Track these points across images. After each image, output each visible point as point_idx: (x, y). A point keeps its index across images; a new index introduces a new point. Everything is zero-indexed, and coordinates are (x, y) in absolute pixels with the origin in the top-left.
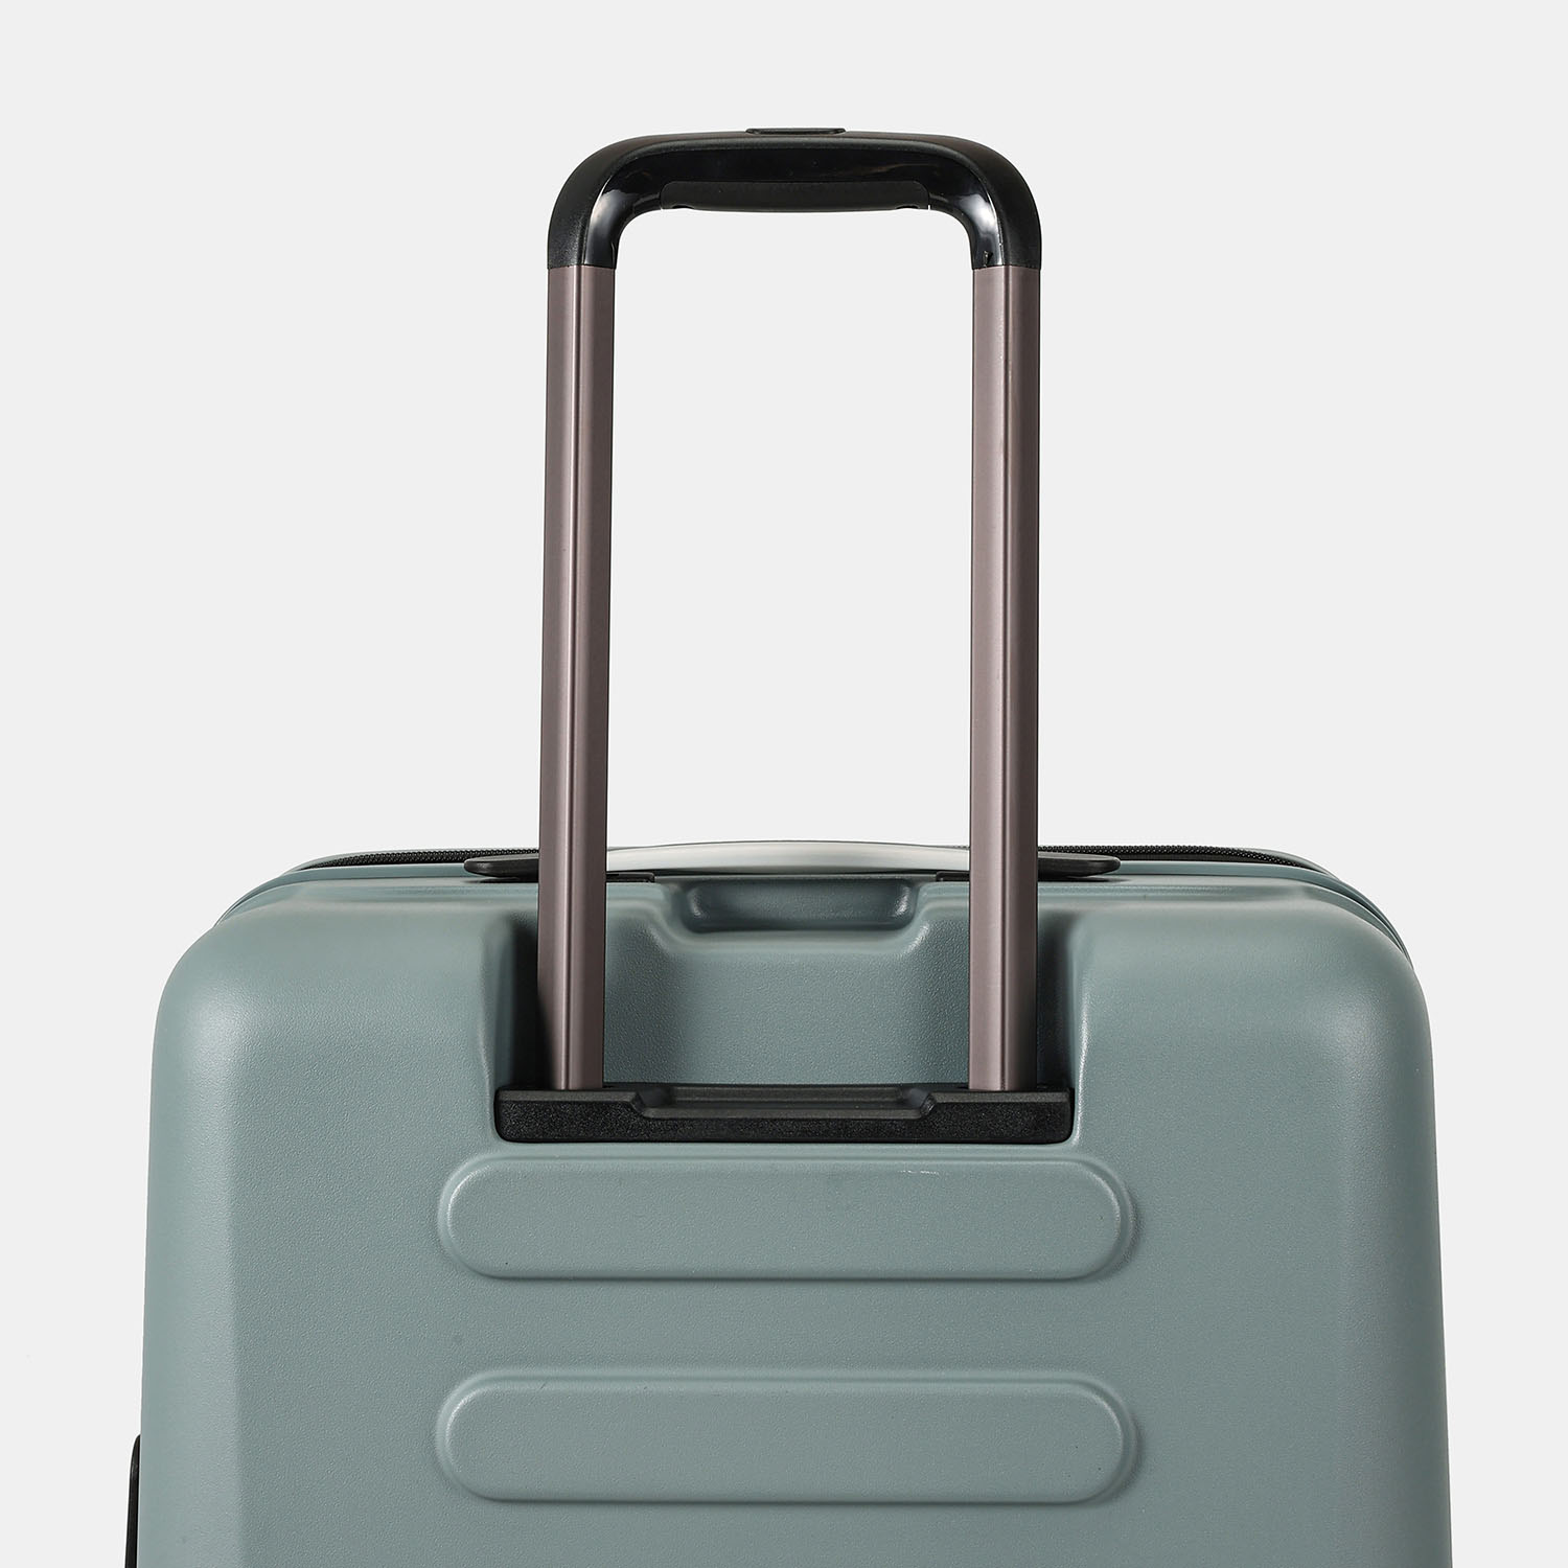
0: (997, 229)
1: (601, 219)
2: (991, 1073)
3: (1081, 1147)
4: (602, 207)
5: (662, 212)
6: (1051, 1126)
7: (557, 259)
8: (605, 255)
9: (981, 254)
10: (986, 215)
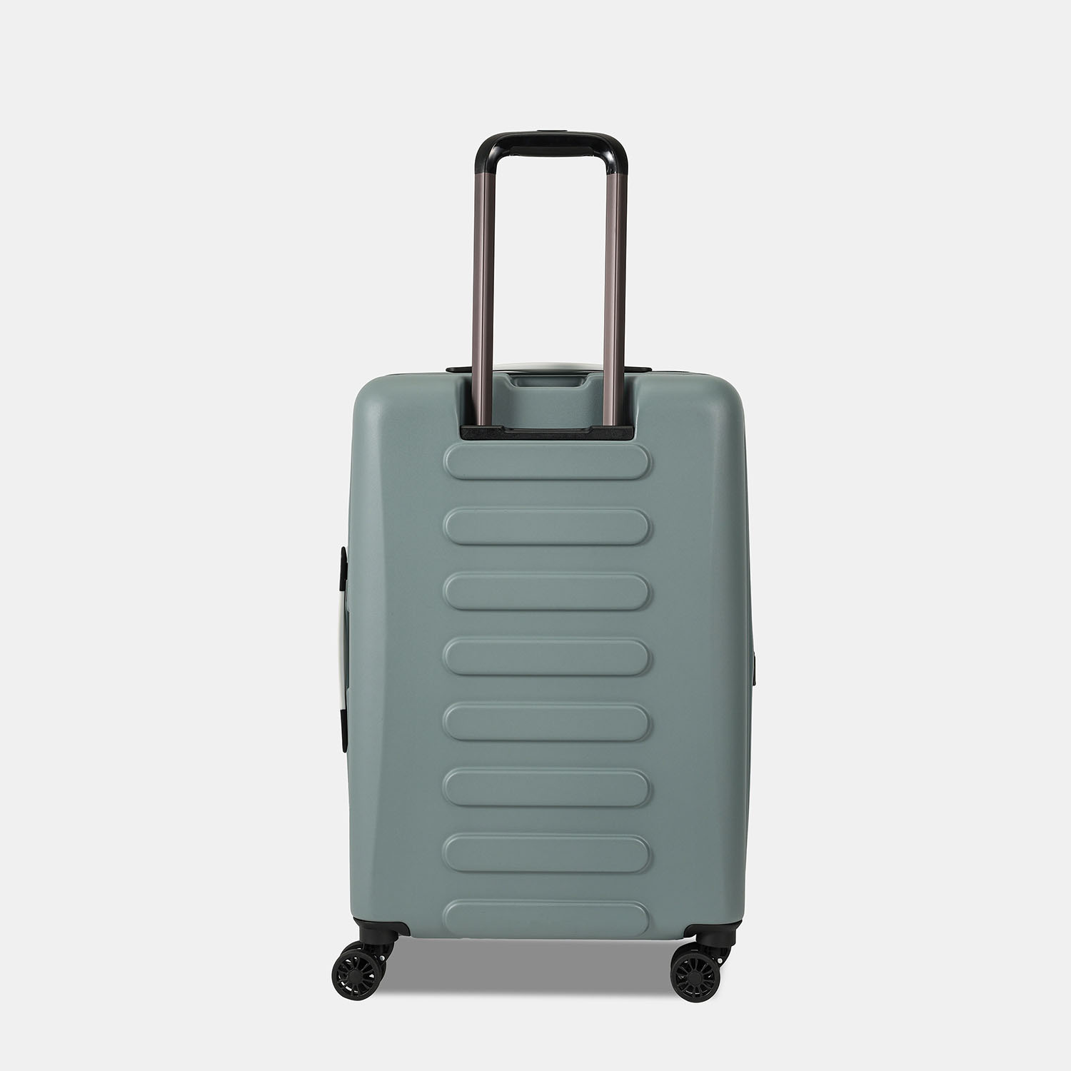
0: (615, 163)
1: (493, 155)
2: (610, 420)
3: (637, 440)
4: (493, 151)
5: (510, 156)
6: (628, 435)
7: (477, 171)
8: (492, 170)
9: (610, 169)
10: (610, 157)
